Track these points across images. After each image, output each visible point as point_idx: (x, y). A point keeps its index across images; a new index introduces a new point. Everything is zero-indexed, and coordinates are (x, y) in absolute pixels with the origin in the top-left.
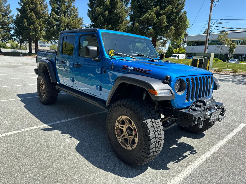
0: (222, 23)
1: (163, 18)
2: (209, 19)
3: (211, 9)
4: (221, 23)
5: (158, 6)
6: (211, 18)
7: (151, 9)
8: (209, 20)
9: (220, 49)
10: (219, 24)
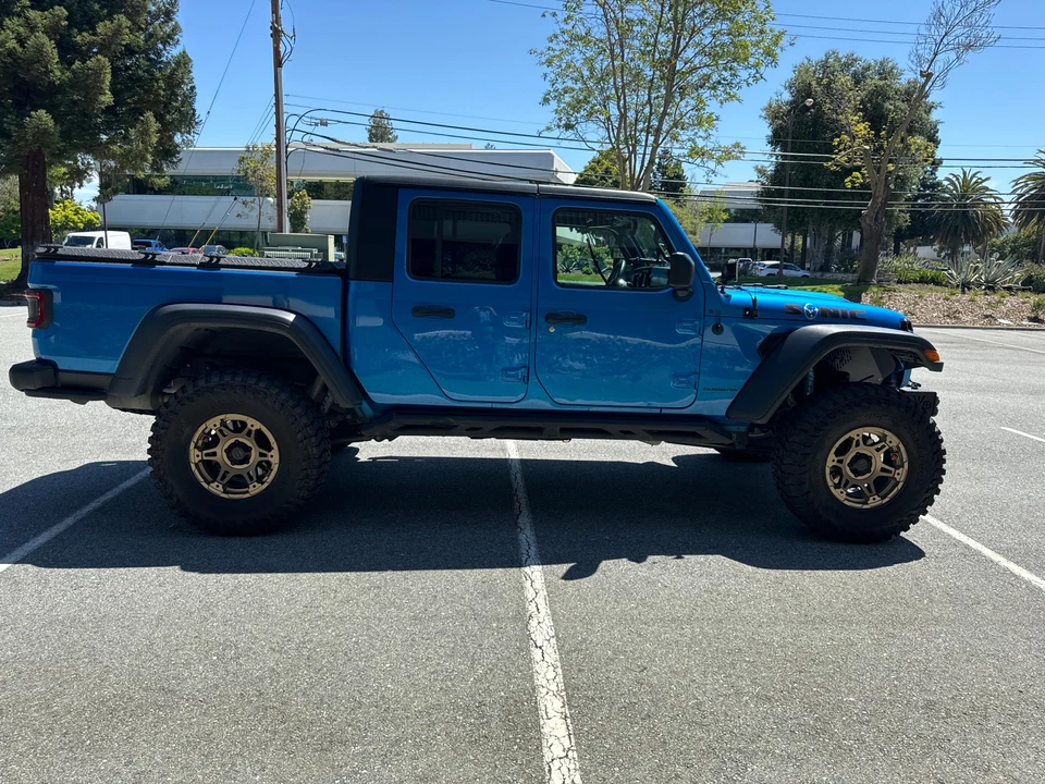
0: (326, 124)
1: (97, 73)
2: (274, 101)
3: (278, 63)
4: (324, 123)
5: (56, 7)
6: (285, 100)
7: (13, 14)
8: (278, 104)
9: (255, 213)
10: (316, 124)
